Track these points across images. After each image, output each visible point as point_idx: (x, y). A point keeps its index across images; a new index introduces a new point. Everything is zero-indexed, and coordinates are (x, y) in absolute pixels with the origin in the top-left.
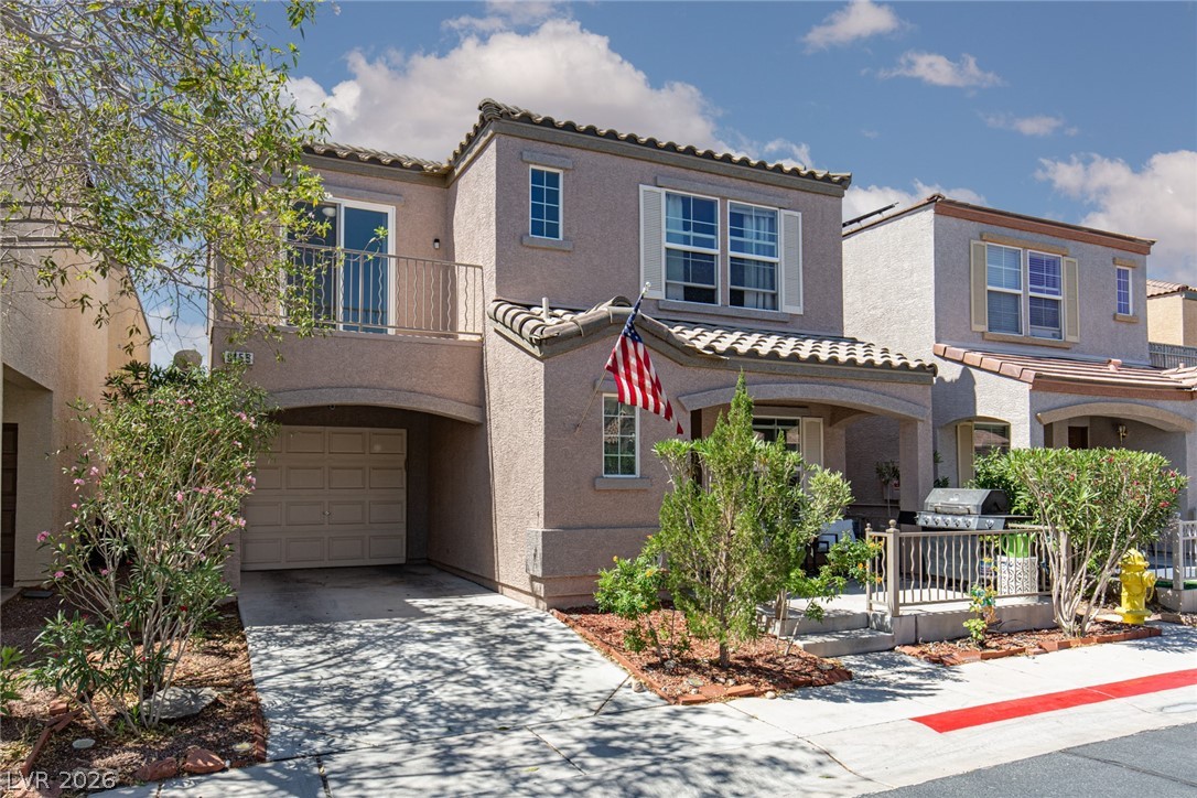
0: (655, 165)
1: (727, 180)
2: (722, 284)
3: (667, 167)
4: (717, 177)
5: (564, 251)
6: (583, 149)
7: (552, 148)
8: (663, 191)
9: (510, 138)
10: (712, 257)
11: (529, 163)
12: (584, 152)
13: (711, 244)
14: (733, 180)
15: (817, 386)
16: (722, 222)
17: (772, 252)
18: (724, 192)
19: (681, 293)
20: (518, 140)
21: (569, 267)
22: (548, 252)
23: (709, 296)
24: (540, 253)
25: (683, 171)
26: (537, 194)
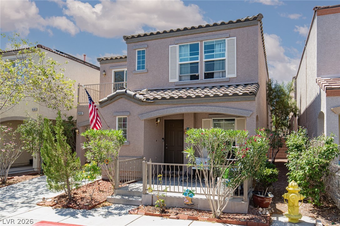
0: (175, 38)
1: (203, 34)
2: (202, 71)
3: (179, 37)
4: (199, 34)
5: (146, 73)
6: (151, 40)
7: (143, 43)
9: (131, 44)
10: (198, 63)
11: (136, 49)
12: (152, 41)
13: (197, 59)
14: (205, 33)
16: (201, 49)
17: (223, 55)
18: (200, 39)
20: (133, 44)
21: (147, 78)
22: (141, 74)
23: (196, 78)
24: (139, 75)
25: (186, 36)
26: (139, 58)
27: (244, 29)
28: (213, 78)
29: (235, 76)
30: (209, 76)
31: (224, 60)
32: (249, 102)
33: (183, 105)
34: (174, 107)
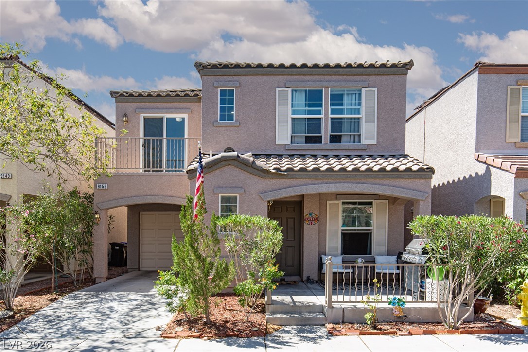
0: (286, 77)
1: (329, 77)
2: (326, 132)
3: (292, 77)
4: (323, 77)
5: (236, 126)
6: (245, 75)
7: (230, 78)
8: (290, 89)
9: (209, 77)
10: (320, 119)
11: (218, 87)
12: (246, 77)
13: (319, 112)
14: (333, 76)
15: (346, 185)
16: (326, 99)
17: (358, 111)
18: (326, 84)
19: (304, 140)
20: (213, 77)
21: (238, 134)
22: (227, 128)
23: (318, 140)
24: (223, 129)
25: (303, 77)
26: (223, 101)
27: (389, 77)
28: (341, 143)
29: (374, 142)
30: (336, 139)
31: (359, 118)
32: (423, 181)
33: (331, 181)
34: (318, 184)
